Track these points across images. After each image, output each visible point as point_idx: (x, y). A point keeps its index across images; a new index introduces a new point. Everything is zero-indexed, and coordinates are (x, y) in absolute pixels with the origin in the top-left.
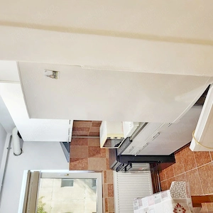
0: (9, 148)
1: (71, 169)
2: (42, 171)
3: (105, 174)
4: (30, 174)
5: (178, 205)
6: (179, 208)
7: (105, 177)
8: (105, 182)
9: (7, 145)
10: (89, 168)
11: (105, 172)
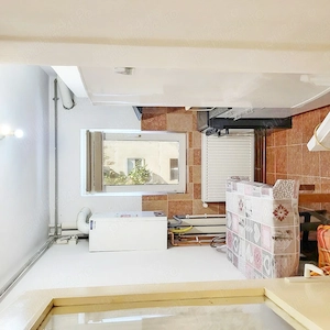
0: (56, 99)
1: (143, 129)
2: (105, 131)
3: (190, 136)
4: (89, 135)
5: (280, 207)
6: (281, 210)
7: (190, 141)
8: (190, 147)
9: (52, 95)
10: (169, 128)
11: (191, 134)
